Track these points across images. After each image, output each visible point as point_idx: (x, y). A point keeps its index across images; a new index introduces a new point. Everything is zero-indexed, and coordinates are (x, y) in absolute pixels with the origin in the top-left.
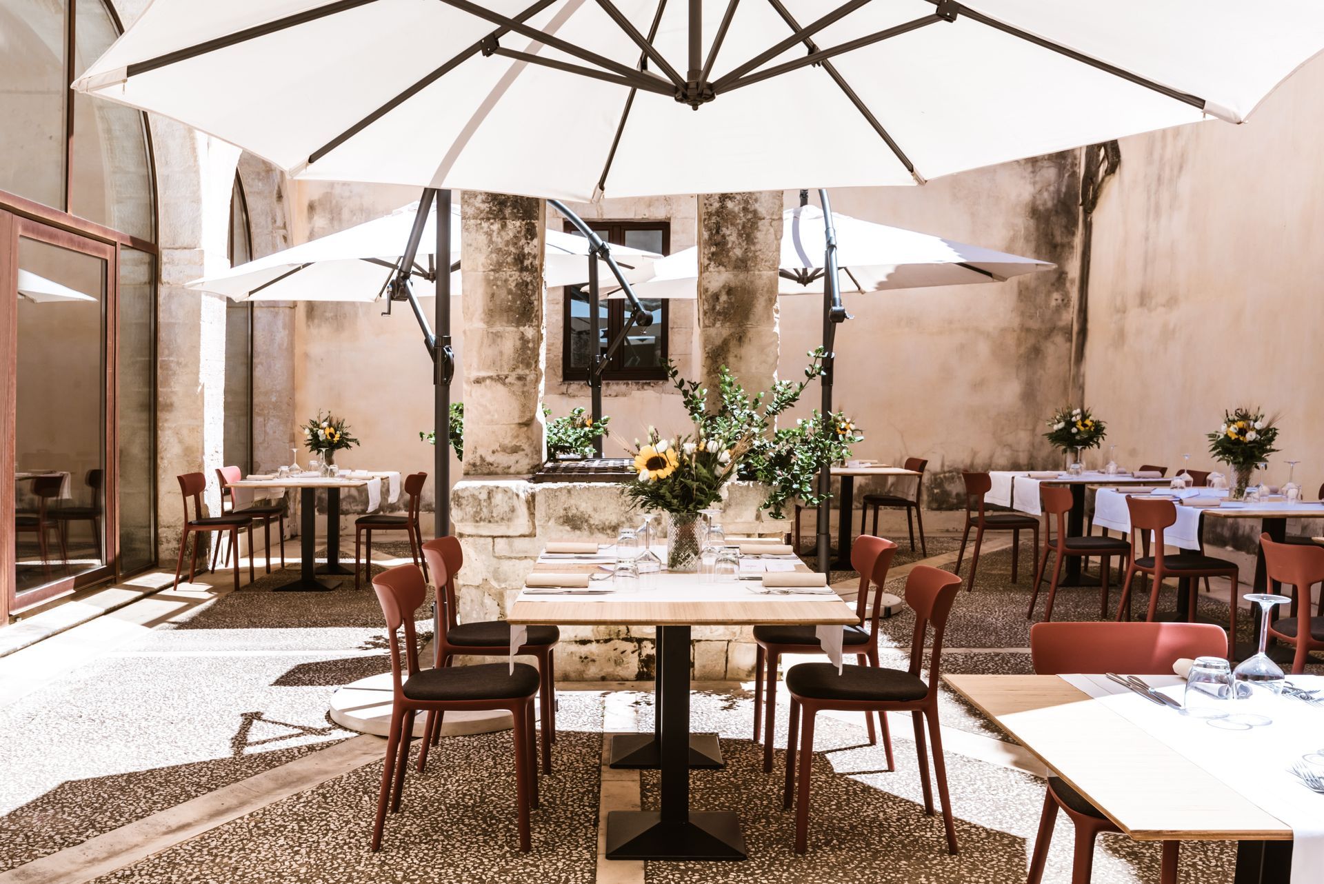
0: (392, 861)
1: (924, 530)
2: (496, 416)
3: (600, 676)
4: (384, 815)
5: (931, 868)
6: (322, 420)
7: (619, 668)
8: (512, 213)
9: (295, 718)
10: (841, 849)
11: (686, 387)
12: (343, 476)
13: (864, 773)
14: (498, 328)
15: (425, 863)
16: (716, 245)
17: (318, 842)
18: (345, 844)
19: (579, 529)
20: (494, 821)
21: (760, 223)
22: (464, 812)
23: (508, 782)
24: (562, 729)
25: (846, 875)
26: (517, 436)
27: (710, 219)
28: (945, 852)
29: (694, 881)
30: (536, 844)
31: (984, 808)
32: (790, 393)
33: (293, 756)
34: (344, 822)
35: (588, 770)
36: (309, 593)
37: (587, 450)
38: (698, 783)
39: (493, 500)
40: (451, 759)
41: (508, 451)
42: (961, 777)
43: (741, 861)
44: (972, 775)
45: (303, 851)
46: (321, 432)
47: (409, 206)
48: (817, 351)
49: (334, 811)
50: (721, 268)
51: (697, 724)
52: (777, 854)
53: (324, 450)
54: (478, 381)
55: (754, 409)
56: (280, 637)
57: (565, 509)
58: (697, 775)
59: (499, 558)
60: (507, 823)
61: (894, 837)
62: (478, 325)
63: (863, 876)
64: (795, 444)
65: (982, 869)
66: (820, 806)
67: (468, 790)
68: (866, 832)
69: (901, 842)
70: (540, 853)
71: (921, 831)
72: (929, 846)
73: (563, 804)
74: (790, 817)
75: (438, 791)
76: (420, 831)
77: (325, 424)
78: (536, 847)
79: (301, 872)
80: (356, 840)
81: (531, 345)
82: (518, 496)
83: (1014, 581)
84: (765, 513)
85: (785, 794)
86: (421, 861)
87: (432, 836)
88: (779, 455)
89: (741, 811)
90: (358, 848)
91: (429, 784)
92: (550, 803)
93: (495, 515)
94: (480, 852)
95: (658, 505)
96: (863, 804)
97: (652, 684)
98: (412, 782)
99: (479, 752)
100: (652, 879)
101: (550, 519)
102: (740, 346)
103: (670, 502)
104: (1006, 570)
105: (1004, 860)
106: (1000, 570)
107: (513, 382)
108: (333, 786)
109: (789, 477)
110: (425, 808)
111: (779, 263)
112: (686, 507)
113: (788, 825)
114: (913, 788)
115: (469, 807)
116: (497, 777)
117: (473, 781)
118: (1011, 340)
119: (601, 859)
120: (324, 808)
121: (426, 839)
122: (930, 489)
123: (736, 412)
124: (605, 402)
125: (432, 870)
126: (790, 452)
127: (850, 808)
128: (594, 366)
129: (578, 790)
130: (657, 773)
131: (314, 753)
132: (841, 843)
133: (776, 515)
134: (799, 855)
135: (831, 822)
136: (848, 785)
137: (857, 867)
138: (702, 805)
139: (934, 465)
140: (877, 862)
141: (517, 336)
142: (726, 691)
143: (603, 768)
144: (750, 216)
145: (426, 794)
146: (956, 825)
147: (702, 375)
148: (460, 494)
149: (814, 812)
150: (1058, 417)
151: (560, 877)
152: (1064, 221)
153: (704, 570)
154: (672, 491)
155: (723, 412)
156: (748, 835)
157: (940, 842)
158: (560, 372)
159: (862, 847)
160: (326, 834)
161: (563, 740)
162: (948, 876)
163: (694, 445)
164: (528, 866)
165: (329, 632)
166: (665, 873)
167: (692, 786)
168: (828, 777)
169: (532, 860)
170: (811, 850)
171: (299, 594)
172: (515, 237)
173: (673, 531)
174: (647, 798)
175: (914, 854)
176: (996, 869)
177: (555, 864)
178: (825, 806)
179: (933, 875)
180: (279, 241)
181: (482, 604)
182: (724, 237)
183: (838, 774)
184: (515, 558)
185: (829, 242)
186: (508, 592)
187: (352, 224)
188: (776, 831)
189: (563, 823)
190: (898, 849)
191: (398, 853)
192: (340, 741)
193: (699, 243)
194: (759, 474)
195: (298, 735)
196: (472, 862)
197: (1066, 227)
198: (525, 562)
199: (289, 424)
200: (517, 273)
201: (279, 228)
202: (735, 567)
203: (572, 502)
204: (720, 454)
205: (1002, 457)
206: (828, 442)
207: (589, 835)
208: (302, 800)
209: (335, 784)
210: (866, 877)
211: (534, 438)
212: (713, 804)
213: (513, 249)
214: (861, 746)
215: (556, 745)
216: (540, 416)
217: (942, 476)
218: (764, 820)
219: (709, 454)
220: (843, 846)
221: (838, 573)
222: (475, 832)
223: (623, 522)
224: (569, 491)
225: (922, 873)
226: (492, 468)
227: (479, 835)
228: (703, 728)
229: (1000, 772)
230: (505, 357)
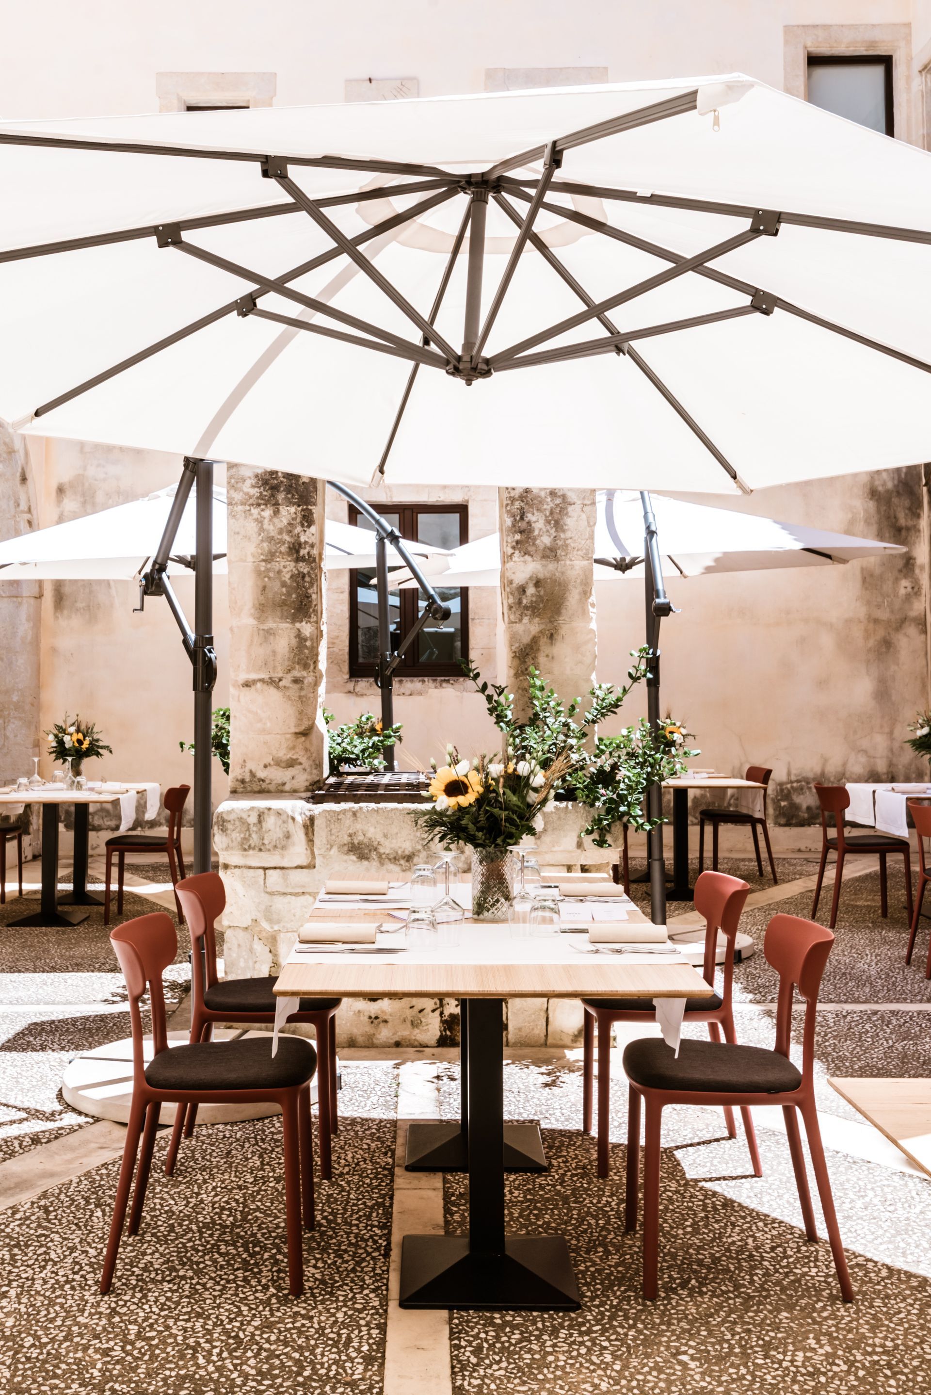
0: (125, 1309)
1: (773, 849)
2: (269, 725)
3: (393, 1041)
4: (118, 1239)
5: (820, 1324)
6: (69, 724)
7: (416, 1031)
8: (286, 498)
9: (20, 1098)
10: (702, 1294)
11: (490, 691)
12: (92, 789)
13: (725, 1178)
14: (270, 624)
15: (166, 1312)
16: (521, 532)
17: (33, 1279)
18: (67, 1282)
19: (367, 859)
20: (257, 1249)
21: (570, 509)
22: (220, 1235)
23: (277, 1190)
24: (346, 1115)
25: (710, 1333)
26: (293, 748)
27: (512, 504)
28: (837, 1298)
29: (513, 1341)
30: (311, 1284)
31: (881, 1232)
32: (612, 698)
33: (13, 1151)
34: (69, 1248)
35: (378, 1173)
36: (49, 929)
37: (376, 762)
38: (516, 1193)
39: (264, 824)
40: (208, 1157)
41: (283, 765)
42: (847, 1185)
43: (574, 1311)
44: (860, 1183)
45: (13, 1293)
46: (67, 739)
47: (167, 489)
48: (641, 651)
49: (57, 1232)
50: (527, 557)
51: (513, 1107)
52: (620, 1301)
53: (70, 759)
54: (247, 685)
55: (570, 716)
56: (10, 986)
57: (350, 835)
58: (514, 1181)
59: (271, 894)
60: (274, 1251)
61: (770, 1275)
62: (248, 620)
63: (733, 1335)
64: (619, 757)
65: (888, 1326)
66: (672, 1228)
67: (227, 1202)
68: (732, 1268)
69: (778, 1283)
70: (315, 1297)
71: (803, 1266)
72: (816, 1290)
73: (346, 1223)
74: (635, 1243)
75: (189, 1203)
76: (163, 1263)
77: (72, 729)
78: (310, 1288)
79: (7, 1324)
80: (82, 1276)
81: (308, 643)
82: (293, 819)
83: (885, 914)
84: (588, 840)
85: (627, 1210)
86: (162, 1310)
87: (177, 1271)
88: (601, 771)
89: (571, 1234)
90: (83, 1288)
91: (179, 1193)
92: (329, 1222)
93: (266, 842)
94: (237, 1295)
95: (459, 838)
96: (726, 1225)
97: (456, 1052)
98: (158, 1189)
99: (243, 1147)
100: (459, 1339)
101: (332, 846)
102: (552, 644)
103: (474, 835)
104: (873, 900)
105: (915, 1311)
106: (867, 900)
107: (288, 685)
108: (59, 1194)
109: (615, 796)
110: (172, 1228)
111: (593, 552)
112: (494, 841)
113: (632, 1257)
114: (788, 1202)
115: (227, 1227)
116: (264, 1183)
117: (233, 1188)
118: (857, 633)
119: (393, 1306)
120: (45, 1228)
121: (170, 1275)
122: (776, 802)
123: (550, 721)
124: (398, 703)
125: (175, 1324)
126: (615, 767)
127: (710, 1231)
128: (384, 664)
129: (364, 1203)
130: (464, 1178)
131: (39, 1147)
132: (702, 1284)
133: (601, 843)
134: (649, 1303)
135: (687, 1252)
136: (705, 1196)
137: (724, 1321)
138: (523, 1226)
139: (779, 775)
140: (751, 1314)
141: (293, 634)
142: (547, 1062)
143: (397, 1170)
144: (558, 501)
145: (174, 1208)
146: (848, 1258)
147: (509, 677)
148: (226, 817)
149: (664, 1236)
150: (920, 721)
151: (339, 1335)
152: (907, 503)
153: (516, 919)
154: (475, 822)
155: (535, 720)
156: (581, 1272)
157: (829, 1284)
158: (346, 668)
159: (729, 1291)
160: (44, 1267)
161: (347, 1130)
162: (845, 1336)
163: (501, 767)
164: (299, 1318)
165: (69, 981)
166: (476, 1330)
167: (508, 1197)
168: (680, 1185)
169: (304, 1308)
170: (663, 1295)
171: (37, 930)
172: (290, 524)
173: (478, 869)
174: (452, 1215)
175: (797, 1301)
176: (906, 1325)
177: (333, 1315)
178: (677, 1228)
179: (824, 1334)
180: (23, 525)
181: (251, 950)
182: (529, 523)
183: (692, 1180)
184: (291, 894)
185: (648, 528)
186: (282, 935)
187: (105, 507)
188: (617, 1265)
189: (346, 1251)
190: (776, 1294)
191: (133, 1296)
192: (72, 1130)
193: (501, 530)
194: (579, 793)
195: (21, 1121)
196: (227, 1310)
197: (910, 509)
198: (302, 899)
199: (33, 728)
200: (292, 564)
201: (23, 512)
202: (555, 916)
203: (359, 826)
204: (532, 777)
205: (857, 766)
206: (658, 756)
207: (378, 1271)
208: (18, 1216)
209: (61, 1192)
210: (737, 1337)
211: (312, 750)
212: (535, 1224)
213: (287, 538)
214: (717, 1140)
215: (338, 1136)
216: (320, 723)
217: (789, 786)
218: (600, 1249)
219: (519, 777)
220: (704, 1289)
221: (675, 903)
222: (233, 1265)
223: (419, 851)
224: (354, 814)
225: (810, 1331)
226: (264, 785)
227: (238, 1269)
228: (520, 1114)
229: (896, 1178)
230: (279, 657)
